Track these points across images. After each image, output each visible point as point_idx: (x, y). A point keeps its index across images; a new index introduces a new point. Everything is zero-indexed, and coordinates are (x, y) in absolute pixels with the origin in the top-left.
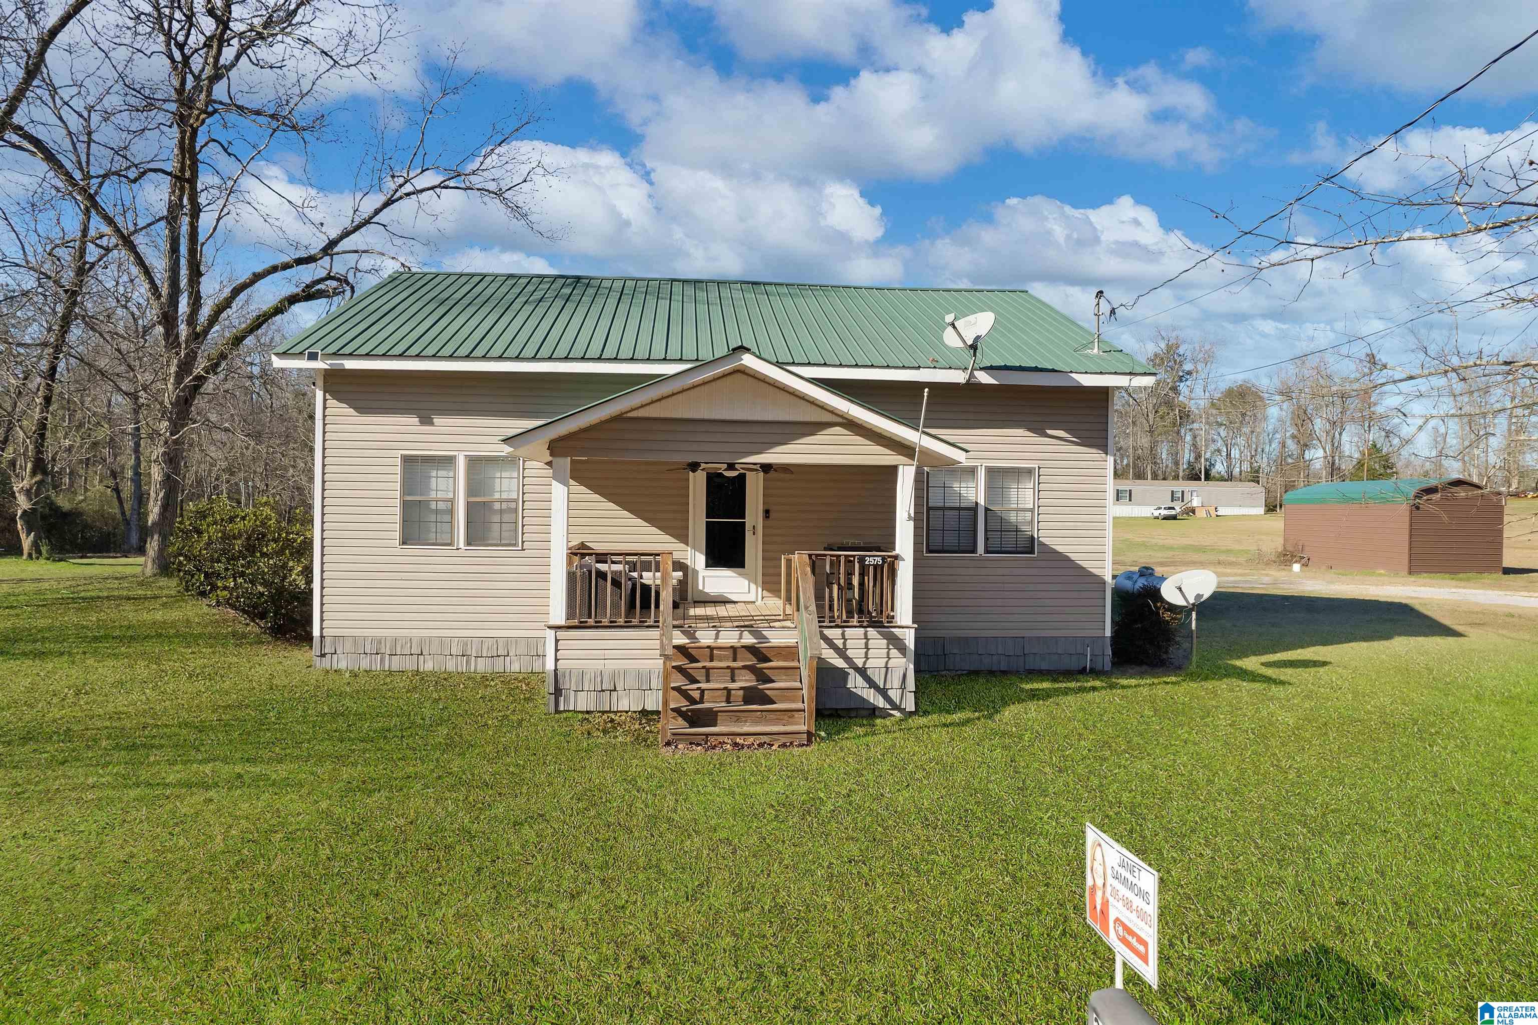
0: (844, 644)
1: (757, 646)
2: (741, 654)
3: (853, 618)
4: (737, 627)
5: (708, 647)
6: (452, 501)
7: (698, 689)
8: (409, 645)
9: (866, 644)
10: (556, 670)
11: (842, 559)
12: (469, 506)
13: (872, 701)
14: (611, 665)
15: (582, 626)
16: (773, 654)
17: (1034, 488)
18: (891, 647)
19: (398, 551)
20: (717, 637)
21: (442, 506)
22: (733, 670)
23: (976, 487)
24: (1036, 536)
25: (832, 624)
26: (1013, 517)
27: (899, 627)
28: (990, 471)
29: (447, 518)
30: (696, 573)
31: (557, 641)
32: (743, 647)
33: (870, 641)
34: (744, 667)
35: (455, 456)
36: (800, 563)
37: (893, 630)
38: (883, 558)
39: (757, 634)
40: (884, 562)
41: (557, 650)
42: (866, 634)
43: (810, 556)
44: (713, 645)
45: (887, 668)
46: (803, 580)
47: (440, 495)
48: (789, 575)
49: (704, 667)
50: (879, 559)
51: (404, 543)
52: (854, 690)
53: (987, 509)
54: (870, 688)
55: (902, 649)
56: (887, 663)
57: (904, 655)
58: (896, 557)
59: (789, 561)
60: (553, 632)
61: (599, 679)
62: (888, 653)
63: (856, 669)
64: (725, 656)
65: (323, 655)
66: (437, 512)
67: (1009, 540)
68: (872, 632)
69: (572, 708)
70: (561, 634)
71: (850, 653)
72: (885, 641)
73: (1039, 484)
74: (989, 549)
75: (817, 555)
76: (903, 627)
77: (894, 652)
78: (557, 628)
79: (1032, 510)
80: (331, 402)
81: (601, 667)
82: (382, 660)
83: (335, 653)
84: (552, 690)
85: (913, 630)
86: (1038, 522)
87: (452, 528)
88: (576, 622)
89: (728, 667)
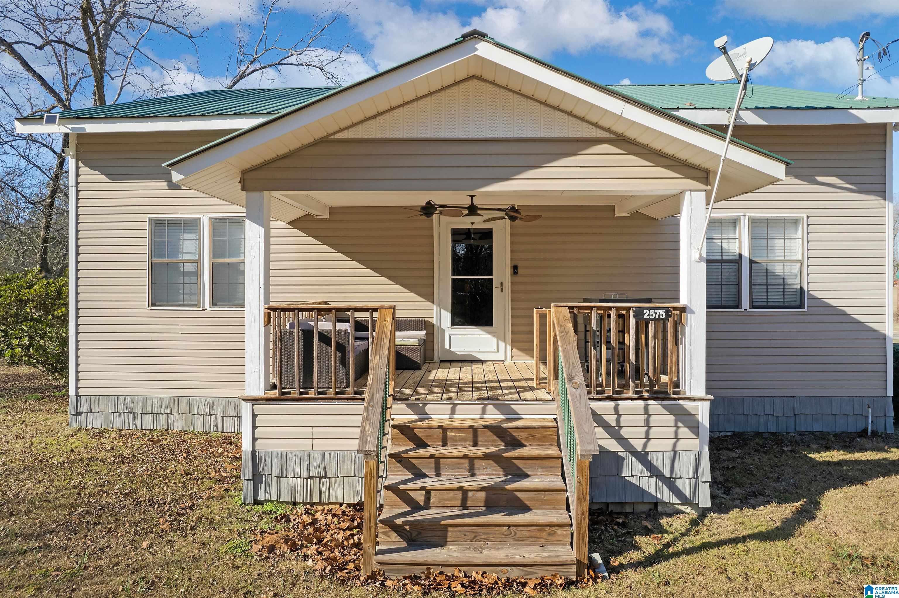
0: (618, 421)
1: (504, 425)
2: (483, 435)
3: (628, 386)
4: (479, 399)
5: (440, 427)
6: (197, 263)
7: (422, 489)
8: (159, 404)
9: (647, 421)
10: (254, 451)
11: (613, 313)
12: (213, 266)
13: (654, 493)
14: (321, 446)
15: (284, 398)
16: (524, 436)
17: (802, 239)
18: (680, 424)
19: (147, 312)
20: (453, 412)
21: (188, 268)
22: (471, 460)
23: (740, 239)
24: (806, 289)
25: (601, 396)
26: (778, 270)
27: (690, 399)
28: (755, 222)
29: (194, 280)
30: (442, 331)
31: (254, 416)
32: (485, 427)
33: (653, 418)
34: (487, 456)
35: (200, 219)
36: (557, 317)
37: (681, 403)
38: (668, 311)
39: (504, 408)
40: (668, 315)
41: (254, 427)
42: (646, 409)
43: (571, 308)
44: (446, 424)
45: (675, 452)
46: (563, 338)
47: (187, 257)
48: (543, 333)
49: (432, 456)
50: (662, 312)
51: (153, 304)
52: (631, 479)
53: (751, 262)
54: (651, 476)
55: (695, 428)
56: (675, 445)
57: (697, 434)
58: (683, 310)
59: (543, 317)
60: (249, 405)
61: (306, 463)
62: (676, 433)
63: (634, 453)
64: (461, 439)
65: (78, 414)
66: (184, 274)
67: (775, 294)
68: (654, 406)
69: (274, 498)
70: (259, 408)
71: (624, 432)
72: (672, 418)
73: (808, 233)
74: (754, 304)
75: (579, 308)
76: (694, 399)
77: (684, 431)
78: (254, 400)
79: (801, 262)
80: (84, 170)
81: (309, 449)
82: (135, 419)
83: (91, 412)
84: (249, 476)
85: (708, 403)
86: (808, 274)
87: (198, 289)
88: (275, 394)
89: (465, 457)
